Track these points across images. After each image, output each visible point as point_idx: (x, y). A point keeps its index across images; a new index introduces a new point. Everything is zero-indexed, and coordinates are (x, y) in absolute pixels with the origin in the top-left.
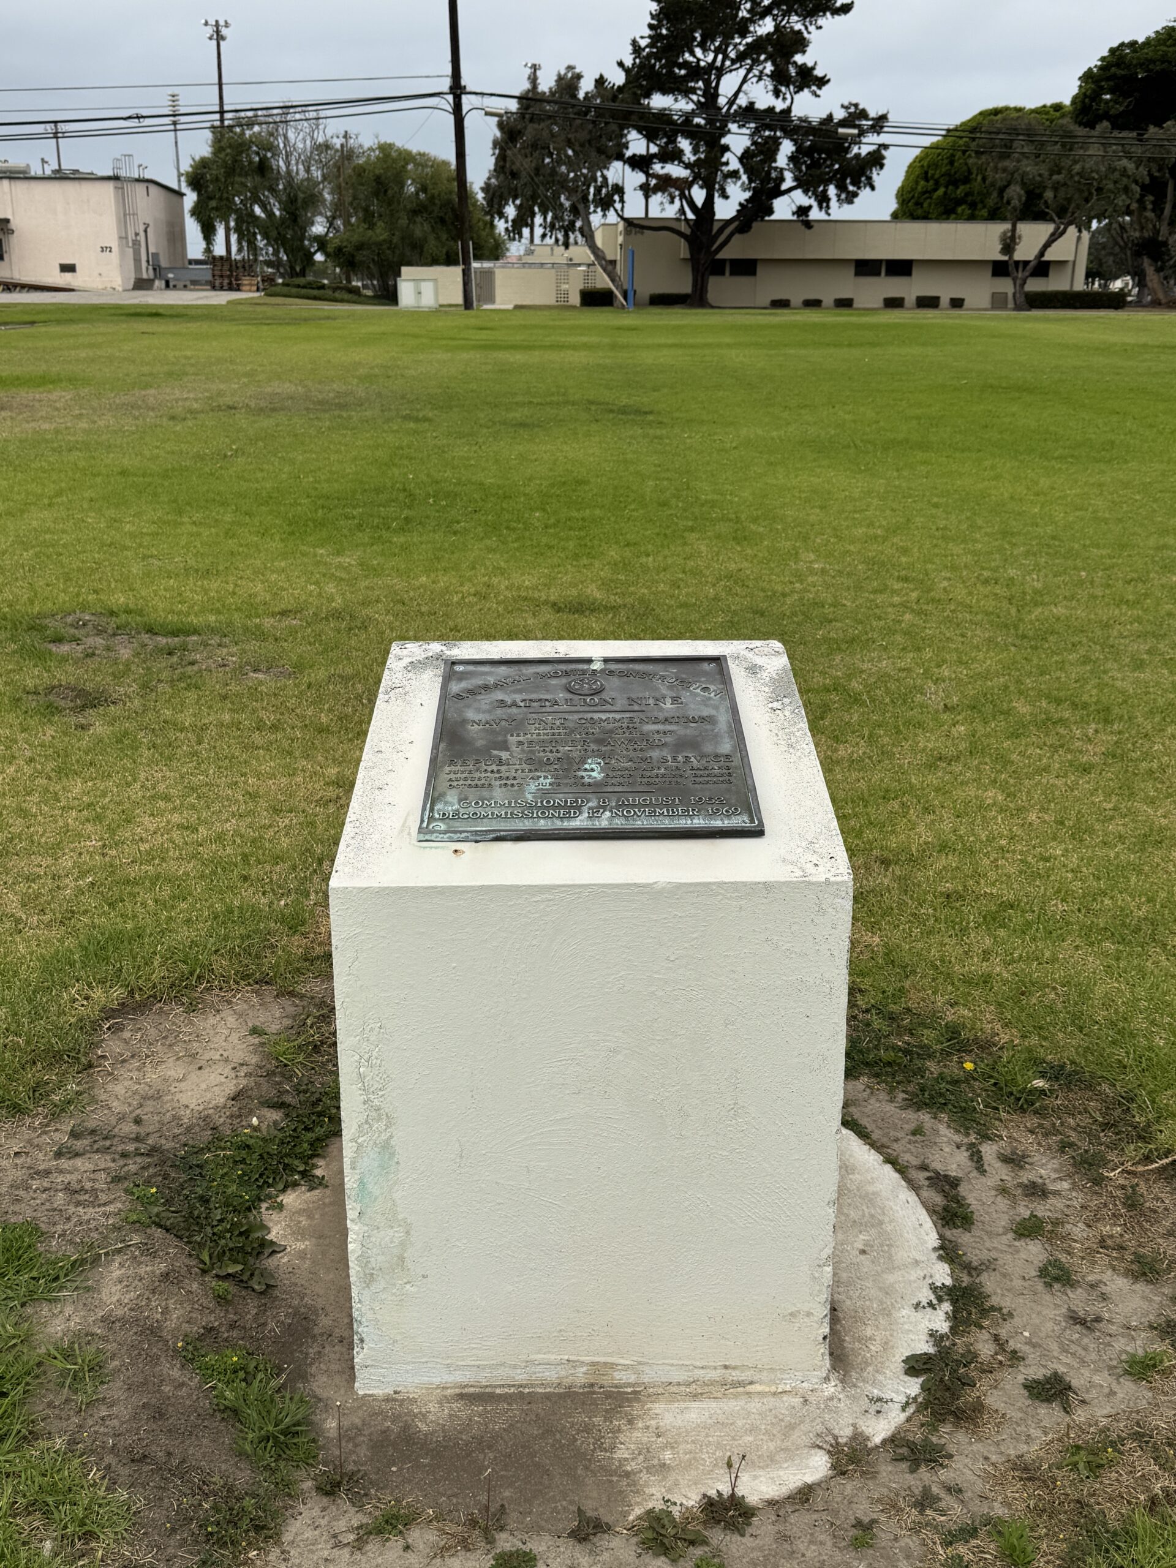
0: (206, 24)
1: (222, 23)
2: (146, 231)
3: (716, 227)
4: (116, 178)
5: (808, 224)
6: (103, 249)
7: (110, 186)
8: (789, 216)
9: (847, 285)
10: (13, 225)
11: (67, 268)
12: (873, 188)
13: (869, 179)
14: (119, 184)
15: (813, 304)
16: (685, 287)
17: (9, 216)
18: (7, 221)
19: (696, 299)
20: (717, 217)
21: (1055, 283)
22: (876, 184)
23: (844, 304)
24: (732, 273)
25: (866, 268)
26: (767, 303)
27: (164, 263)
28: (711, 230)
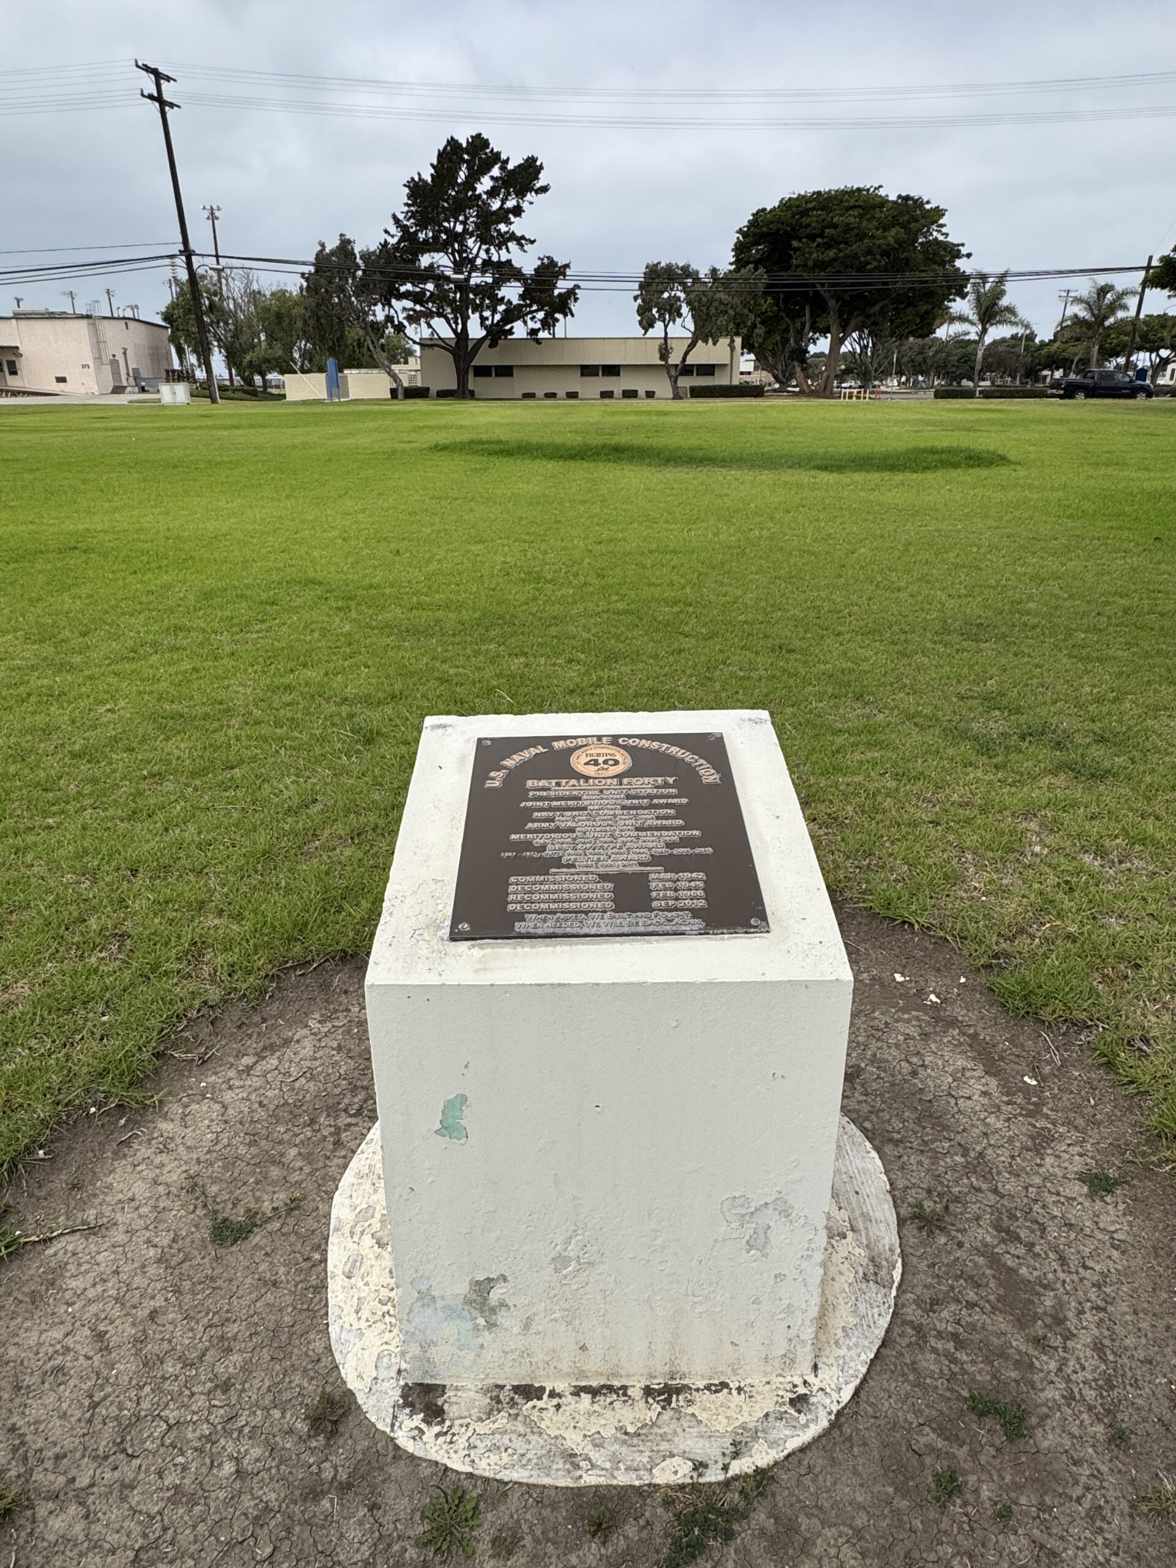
0: (204, 208)
1: (215, 207)
2: (125, 353)
3: (471, 345)
4: (88, 317)
5: (538, 341)
6: (84, 366)
7: (84, 323)
8: (525, 336)
9: (576, 383)
10: (21, 351)
11: (61, 380)
12: (573, 315)
13: (570, 309)
14: (91, 321)
15: (551, 396)
16: (453, 386)
17: (18, 345)
18: (17, 348)
19: (462, 393)
20: (471, 336)
21: (720, 380)
22: (574, 312)
23: (572, 395)
24: (497, 375)
25: (588, 371)
26: (520, 396)
27: (144, 374)
28: (467, 346)
